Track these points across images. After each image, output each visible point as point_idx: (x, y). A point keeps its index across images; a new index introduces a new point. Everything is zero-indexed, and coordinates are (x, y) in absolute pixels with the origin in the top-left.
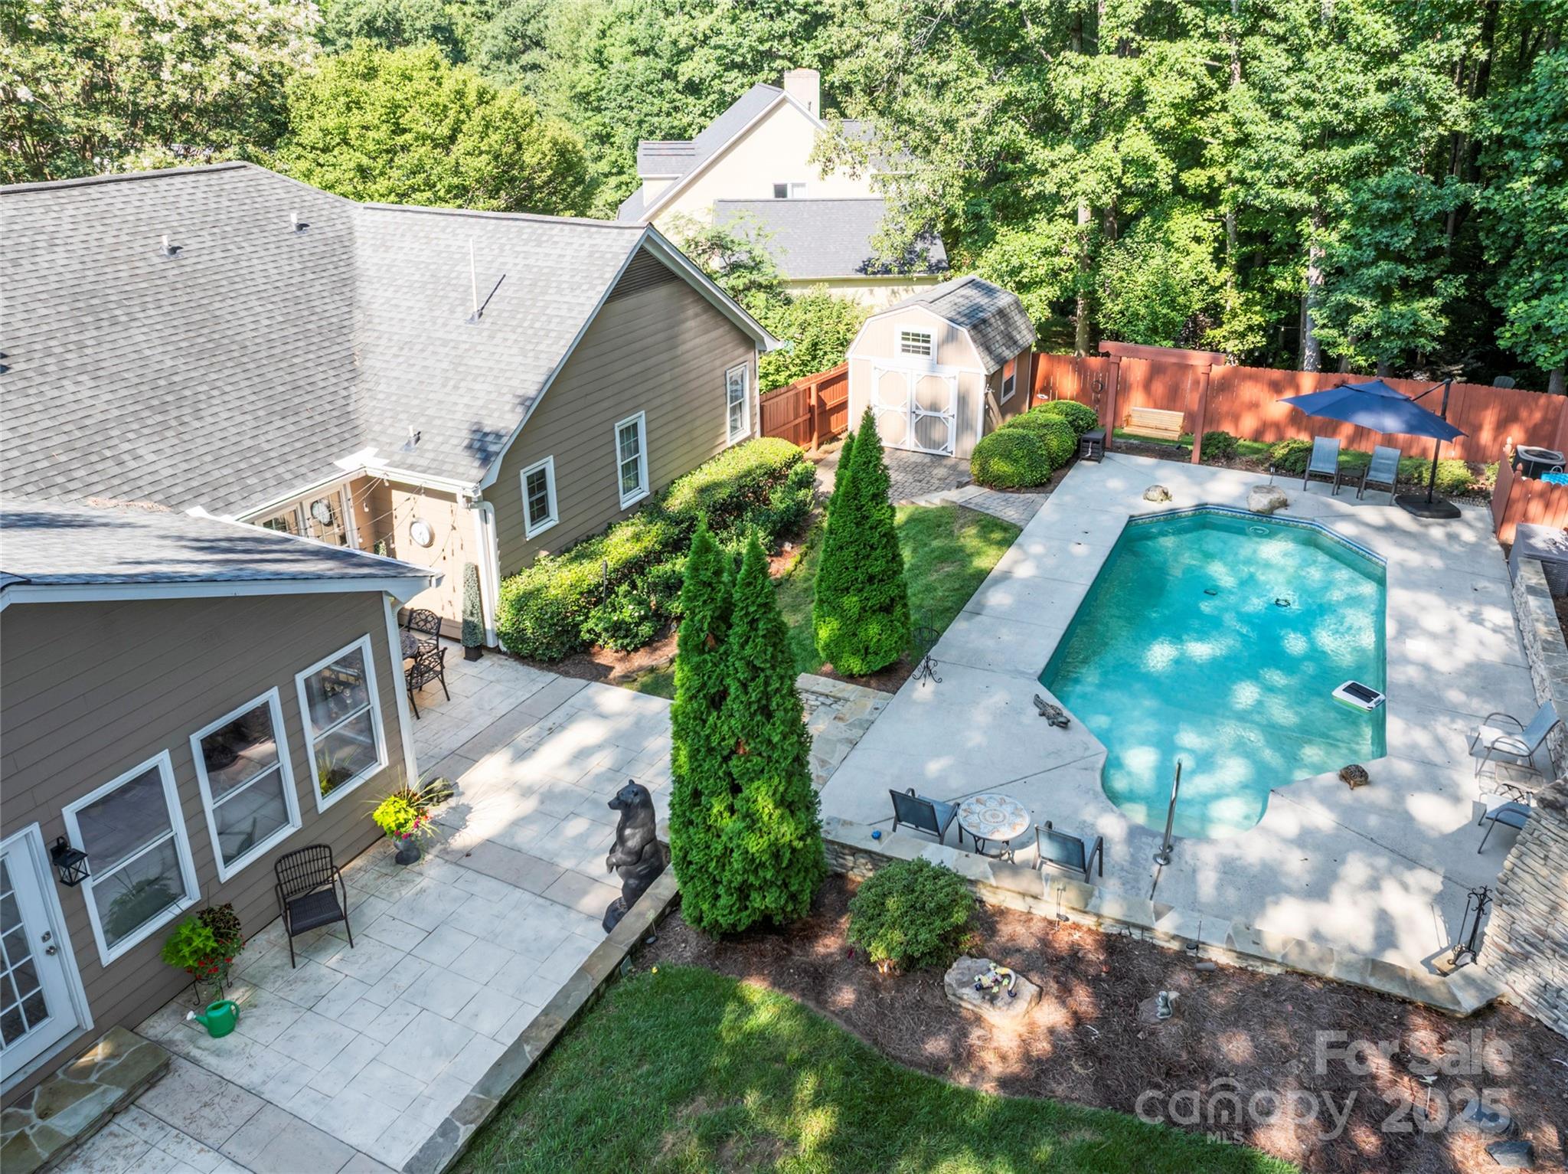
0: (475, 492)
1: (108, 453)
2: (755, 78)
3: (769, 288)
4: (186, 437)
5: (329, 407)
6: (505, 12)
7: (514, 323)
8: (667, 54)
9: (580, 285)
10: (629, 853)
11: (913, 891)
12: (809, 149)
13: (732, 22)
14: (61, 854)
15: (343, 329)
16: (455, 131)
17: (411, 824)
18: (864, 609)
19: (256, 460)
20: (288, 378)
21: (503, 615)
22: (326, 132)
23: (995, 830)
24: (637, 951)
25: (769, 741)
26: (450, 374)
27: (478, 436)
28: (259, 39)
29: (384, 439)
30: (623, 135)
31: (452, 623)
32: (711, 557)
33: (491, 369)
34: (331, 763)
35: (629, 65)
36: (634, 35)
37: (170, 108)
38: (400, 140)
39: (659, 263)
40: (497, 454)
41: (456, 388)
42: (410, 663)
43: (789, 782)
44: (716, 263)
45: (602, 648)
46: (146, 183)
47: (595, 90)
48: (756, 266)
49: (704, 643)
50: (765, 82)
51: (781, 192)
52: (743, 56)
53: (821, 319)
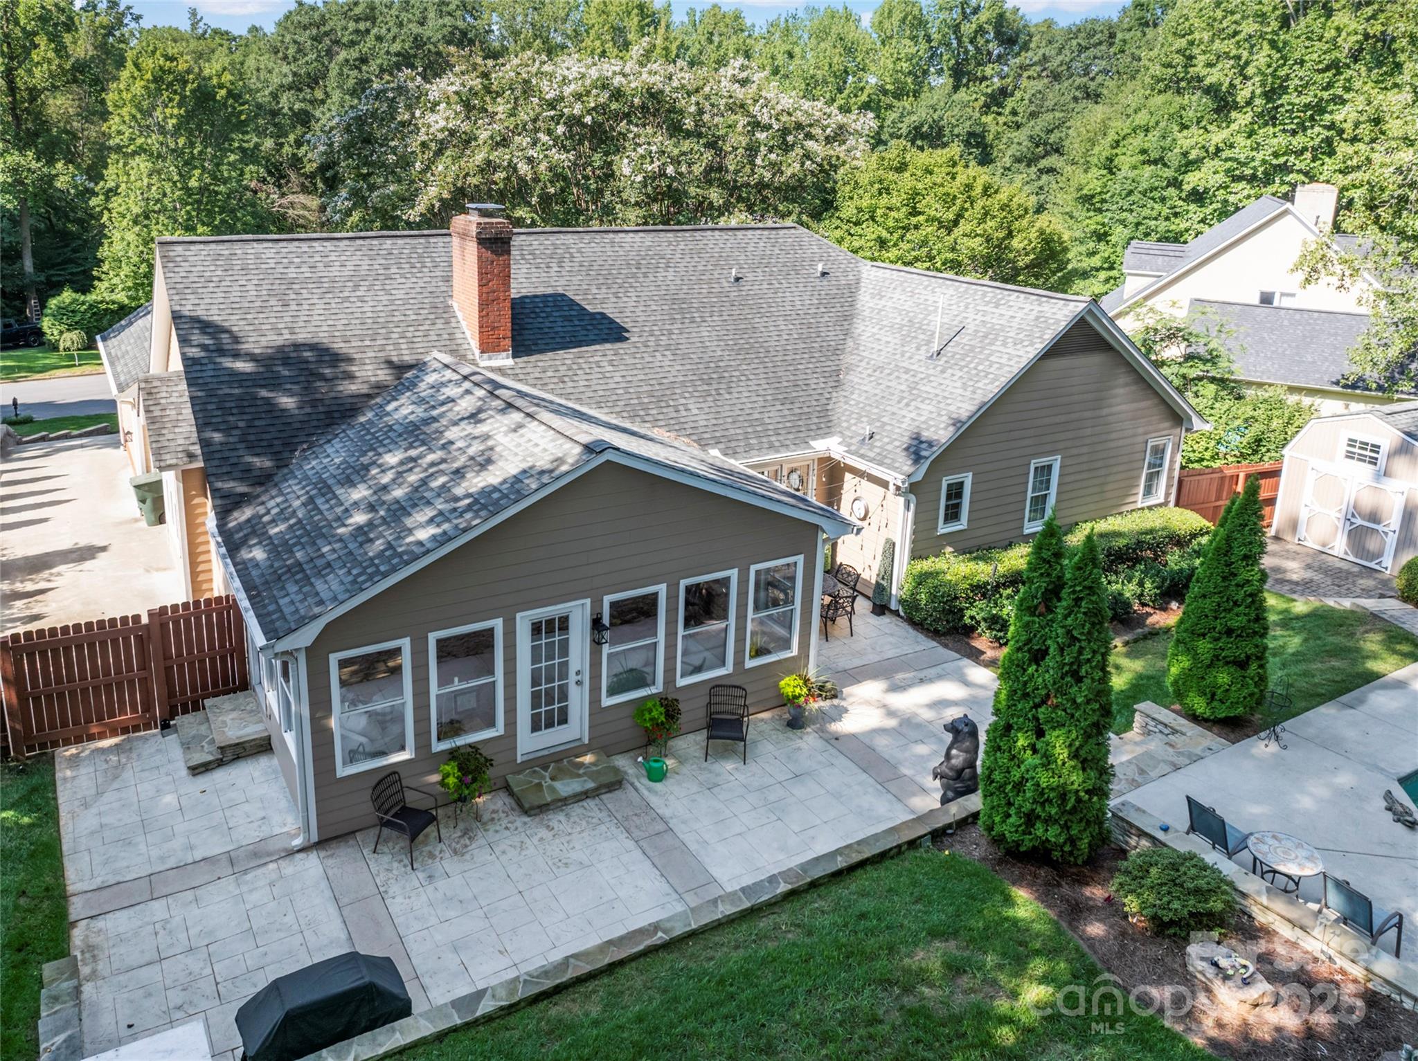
0: (903, 483)
1: (671, 403)
2: (1263, 190)
3: (1221, 382)
4: (719, 403)
5: (815, 403)
6: (1032, 123)
7: (963, 363)
8: (1175, 163)
9: (1023, 341)
10: (951, 769)
11: (1178, 870)
12: (1295, 257)
13: (1249, 137)
14: (597, 623)
15: (837, 351)
16: (959, 216)
17: (802, 699)
18: (1217, 657)
19: (759, 429)
20: (792, 378)
21: (906, 586)
22: (860, 210)
23: (1284, 861)
24: (938, 835)
25: (1074, 701)
26: (905, 395)
27: (915, 442)
28: (827, 138)
29: (848, 433)
30: (1119, 234)
31: (867, 583)
32: (1054, 541)
33: (937, 395)
34: (761, 641)
35: (1136, 172)
36: (1146, 146)
37: (757, 185)
38: (914, 220)
39: (1098, 334)
40: (927, 458)
41: (907, 405)
42: (828, 599)
43: (1086, 742)
44: (1174, 351)
45: (980, 635)
46: (730, 233)
47: (1100, 193)
48: (1213, 359)
49: (1036, 607)
50: (1273, 194)
51: (1267, 299)
52: (1255, 168)
53: (1270, 419)
